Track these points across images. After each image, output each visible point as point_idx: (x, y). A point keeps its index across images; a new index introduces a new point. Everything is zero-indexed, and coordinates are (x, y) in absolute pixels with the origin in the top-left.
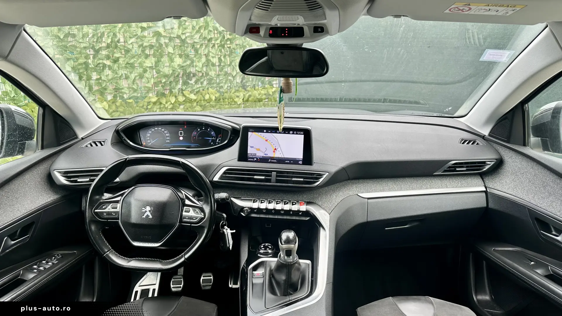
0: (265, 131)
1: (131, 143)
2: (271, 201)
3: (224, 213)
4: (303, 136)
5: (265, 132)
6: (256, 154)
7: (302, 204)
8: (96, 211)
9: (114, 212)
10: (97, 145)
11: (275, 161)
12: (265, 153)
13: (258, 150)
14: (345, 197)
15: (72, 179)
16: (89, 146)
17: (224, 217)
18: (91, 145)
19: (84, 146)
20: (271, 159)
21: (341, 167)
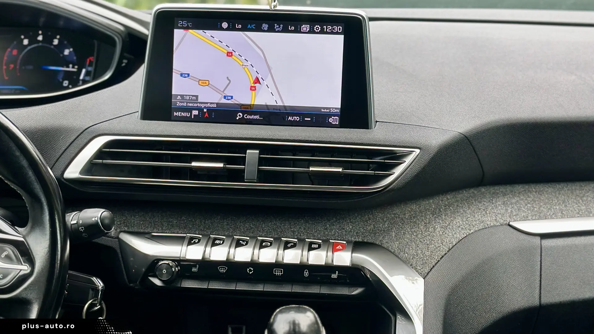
2: (244, 240)
3: (97, 277)
4: (342, 37)
5: (228, 29)
6: (197, 97)
7: (339, 247)
11: (257, 117)
12: (228, 93)
13: (204, 83)
14: (472, 231)
17: (96, 289)
20: (244, 113)
21: (458, 135)
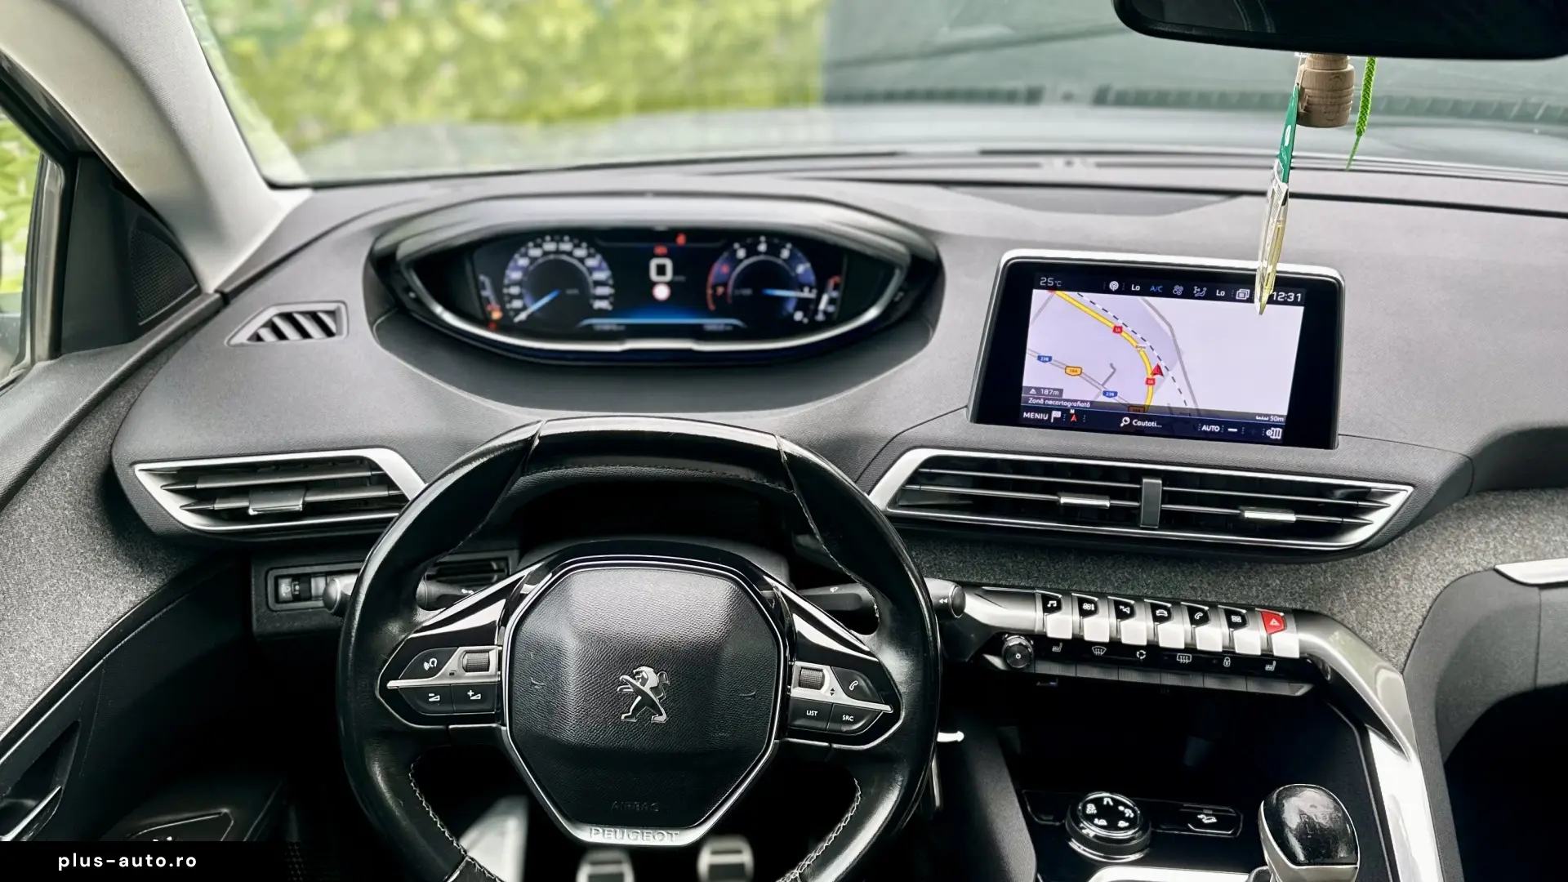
0: (1114, 285)
1: (449, 318)
2: (1126, 605)
4: (1301, 309)
5: (1117, 292)
6: (1061, 391)
7: (1274, 622)
8: (392, 684)
9: (476, 688)
10: (305, 334)
11: (1153, 424)
12: (1110, 387)
13: (1075, 371)
14: (1447, 583)
15: (218, 506)
16: (267, 334)
18: (281, 336)
19: (243, 337)
20: (1132, 417)
21: (1462, 460)
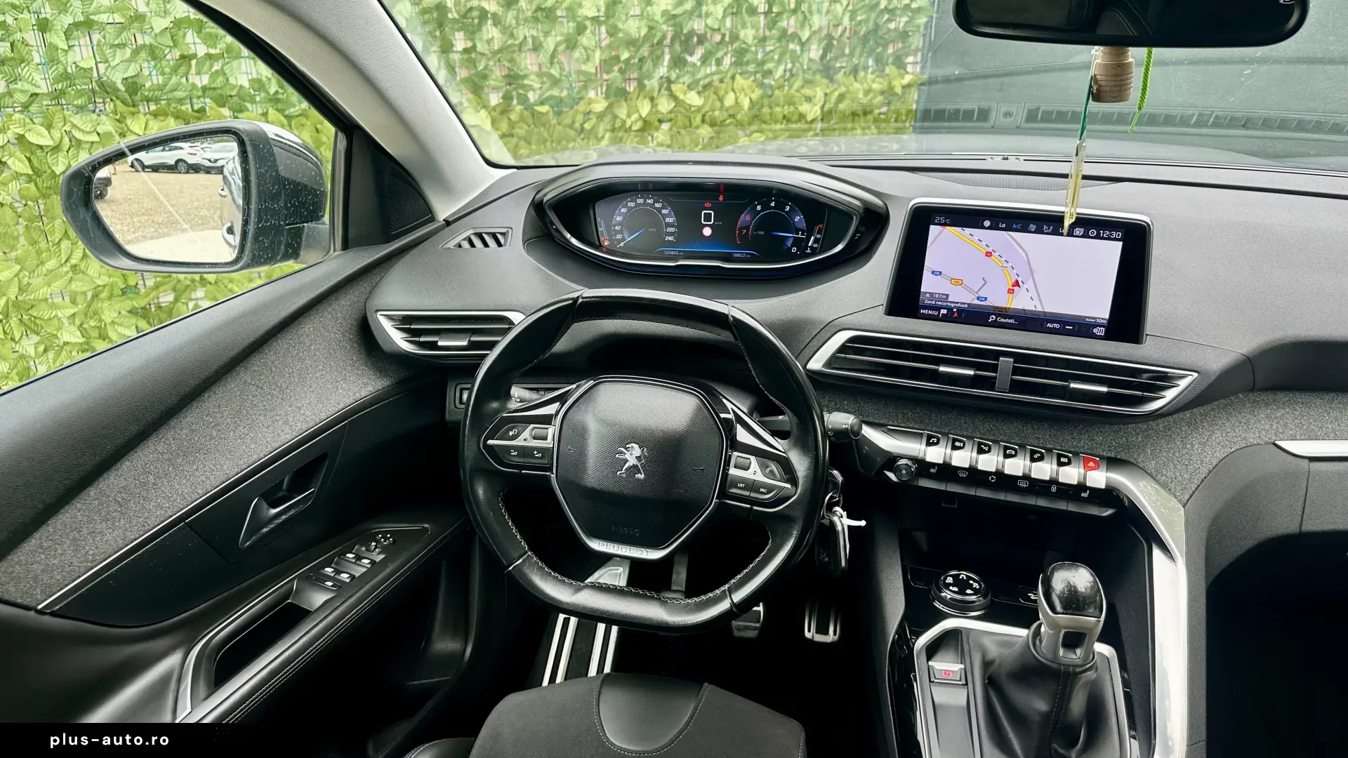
0: (987, 223)
1: (574, 241)
2: (986, 445)
3: (836, 469)
4: (1120, 244)
5: (990, 228)
6: (947, 295)
7: (1091, 464)
8: (490, 442)
9: (540, 450)
10: (486, 245)
11: (1012, 321)
12: (982, 294)
13: (958, 282)
15: (422, 339)
16: (466, 245)
17: (835, 483)
18: (472, 245)
19: (451, 244)
20: (997, 316)
21: (1240, 356)
